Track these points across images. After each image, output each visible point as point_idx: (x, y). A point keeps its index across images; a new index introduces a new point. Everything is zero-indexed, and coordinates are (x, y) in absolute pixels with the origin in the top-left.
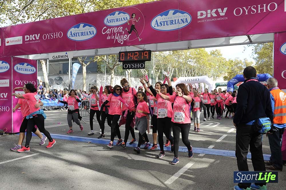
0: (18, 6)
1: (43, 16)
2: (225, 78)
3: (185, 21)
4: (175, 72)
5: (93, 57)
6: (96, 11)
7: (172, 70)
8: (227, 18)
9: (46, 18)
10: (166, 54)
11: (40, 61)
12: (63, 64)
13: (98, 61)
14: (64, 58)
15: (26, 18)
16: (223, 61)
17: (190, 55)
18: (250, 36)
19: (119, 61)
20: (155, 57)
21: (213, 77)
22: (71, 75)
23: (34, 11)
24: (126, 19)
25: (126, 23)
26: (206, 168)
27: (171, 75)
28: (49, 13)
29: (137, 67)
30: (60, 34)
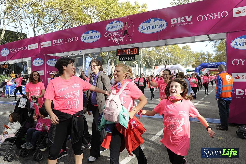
0: (49, 20)
1: (65, 26)
2: (193, 66)
3: (163, 26)
4: (157, 62)
5: (99, 53)
6: (101, 21)
8: (192, 23)
9: (67, 28)
10: (150, 50)
12: (79, 59)
13: (103, 56)
15: (54, 29)
16: (192, 53)
17: (167, 50)
18: (209, 35)
19: (117, 56)
20: (143, 52)
21: (184, 65)
22: (85, 66)
23: (59, 23)
24: (121, 26)
27: (154, 64)
28: (69, 24)
29: (129, 59)
30: (76, 38)
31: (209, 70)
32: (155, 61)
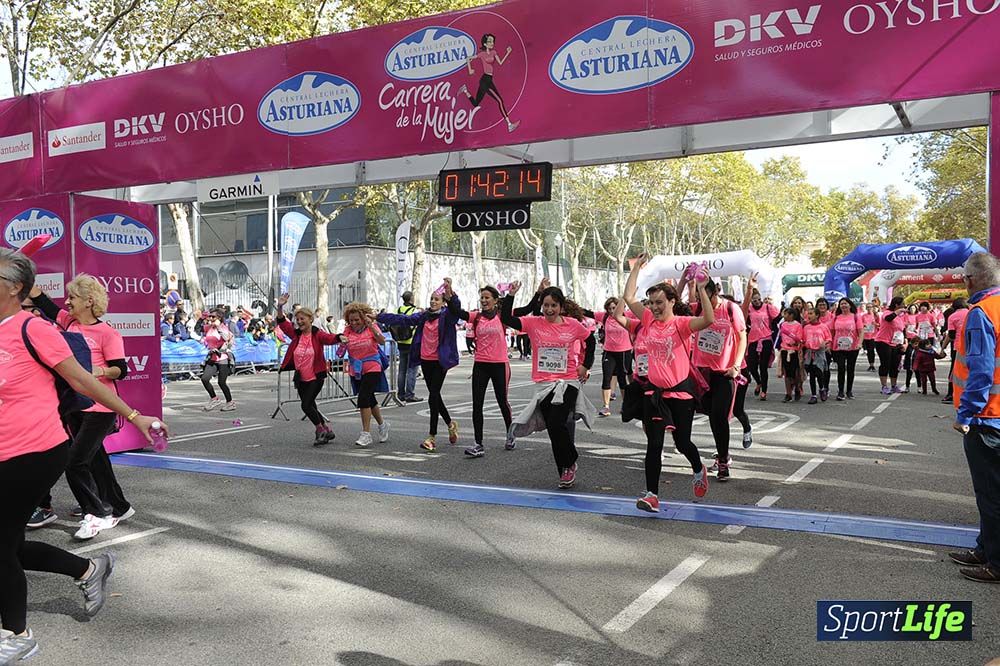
0: (91, 18)
1: (178, 50)
2: (818, 258)
3: (671, 58)
4: (638, 238)
5: (351, 190)
6: (361, 26)
7: (627, 231)
8: (819, 43)
9: (186, 57)
10: (607, 176)
11: (169, 208)
12: (250, 216)
13: (369, 204)
14: (248, 196)
15: (117, 61)
16: (809, 197)
17: (691, 179)
18: (903, 104)
19: (440, 204)
20: (569, 189)
21: (773, 254)
22: (277, 253)
23: (146, 35)
24: (460, 53)
25: (464, 70)
26: (747, 576)
27: (626, 250)
28: (196, 39)
29: (503, 221)
30: (236, 112)
31: (893, 280)
32: (631, 231)
